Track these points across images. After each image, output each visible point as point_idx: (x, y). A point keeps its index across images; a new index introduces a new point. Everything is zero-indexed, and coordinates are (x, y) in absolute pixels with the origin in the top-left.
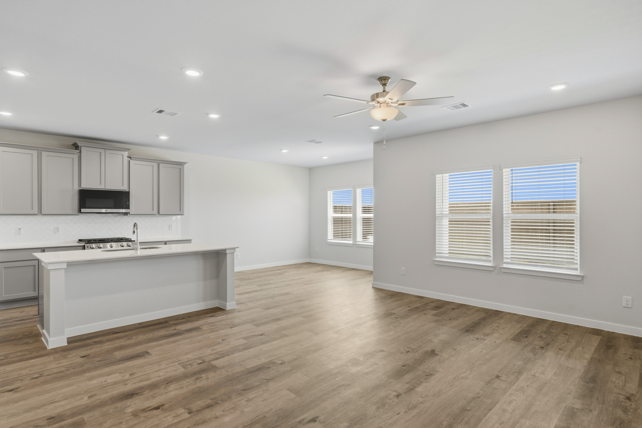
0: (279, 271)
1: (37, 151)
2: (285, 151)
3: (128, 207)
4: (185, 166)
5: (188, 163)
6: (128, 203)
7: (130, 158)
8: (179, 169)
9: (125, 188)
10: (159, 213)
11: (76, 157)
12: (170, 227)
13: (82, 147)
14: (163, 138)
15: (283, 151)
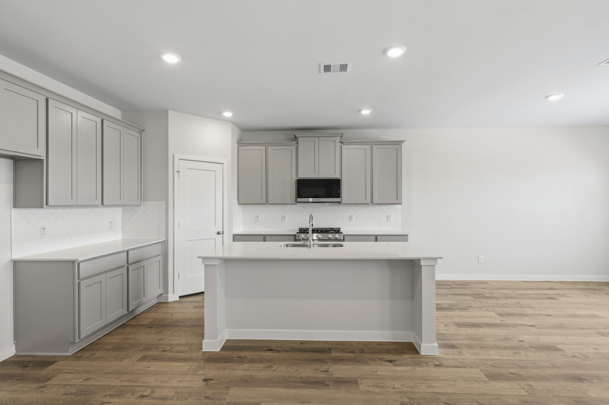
0: (550, 292)
1: (265, 147)
2: (554, 98)
3: (338, 196)
4: (403, 144)
5: (406, 141)
6: (339, 191)
7: (342, 143)
8: (396, 149)
9: (336, 176)
10: (372, 202)
11: (294, 148)
12: (388, 218)
13: (299, 138)
14: (366, 112)
15: (552, 99)
